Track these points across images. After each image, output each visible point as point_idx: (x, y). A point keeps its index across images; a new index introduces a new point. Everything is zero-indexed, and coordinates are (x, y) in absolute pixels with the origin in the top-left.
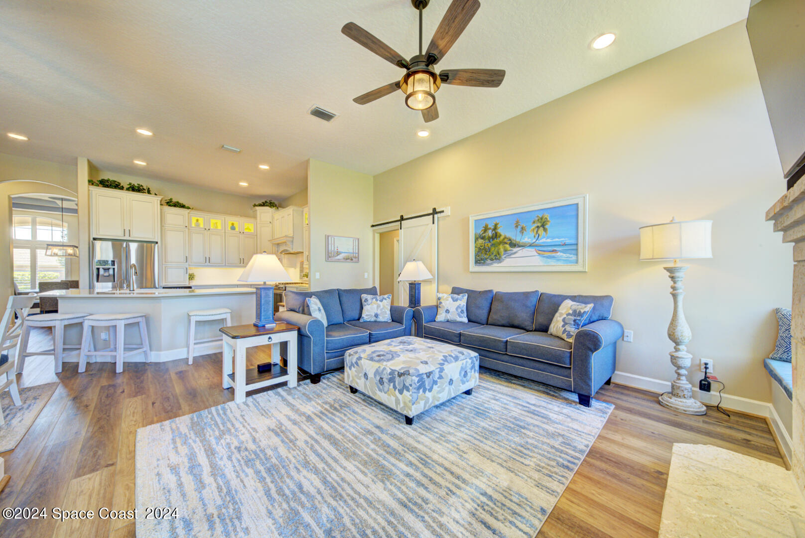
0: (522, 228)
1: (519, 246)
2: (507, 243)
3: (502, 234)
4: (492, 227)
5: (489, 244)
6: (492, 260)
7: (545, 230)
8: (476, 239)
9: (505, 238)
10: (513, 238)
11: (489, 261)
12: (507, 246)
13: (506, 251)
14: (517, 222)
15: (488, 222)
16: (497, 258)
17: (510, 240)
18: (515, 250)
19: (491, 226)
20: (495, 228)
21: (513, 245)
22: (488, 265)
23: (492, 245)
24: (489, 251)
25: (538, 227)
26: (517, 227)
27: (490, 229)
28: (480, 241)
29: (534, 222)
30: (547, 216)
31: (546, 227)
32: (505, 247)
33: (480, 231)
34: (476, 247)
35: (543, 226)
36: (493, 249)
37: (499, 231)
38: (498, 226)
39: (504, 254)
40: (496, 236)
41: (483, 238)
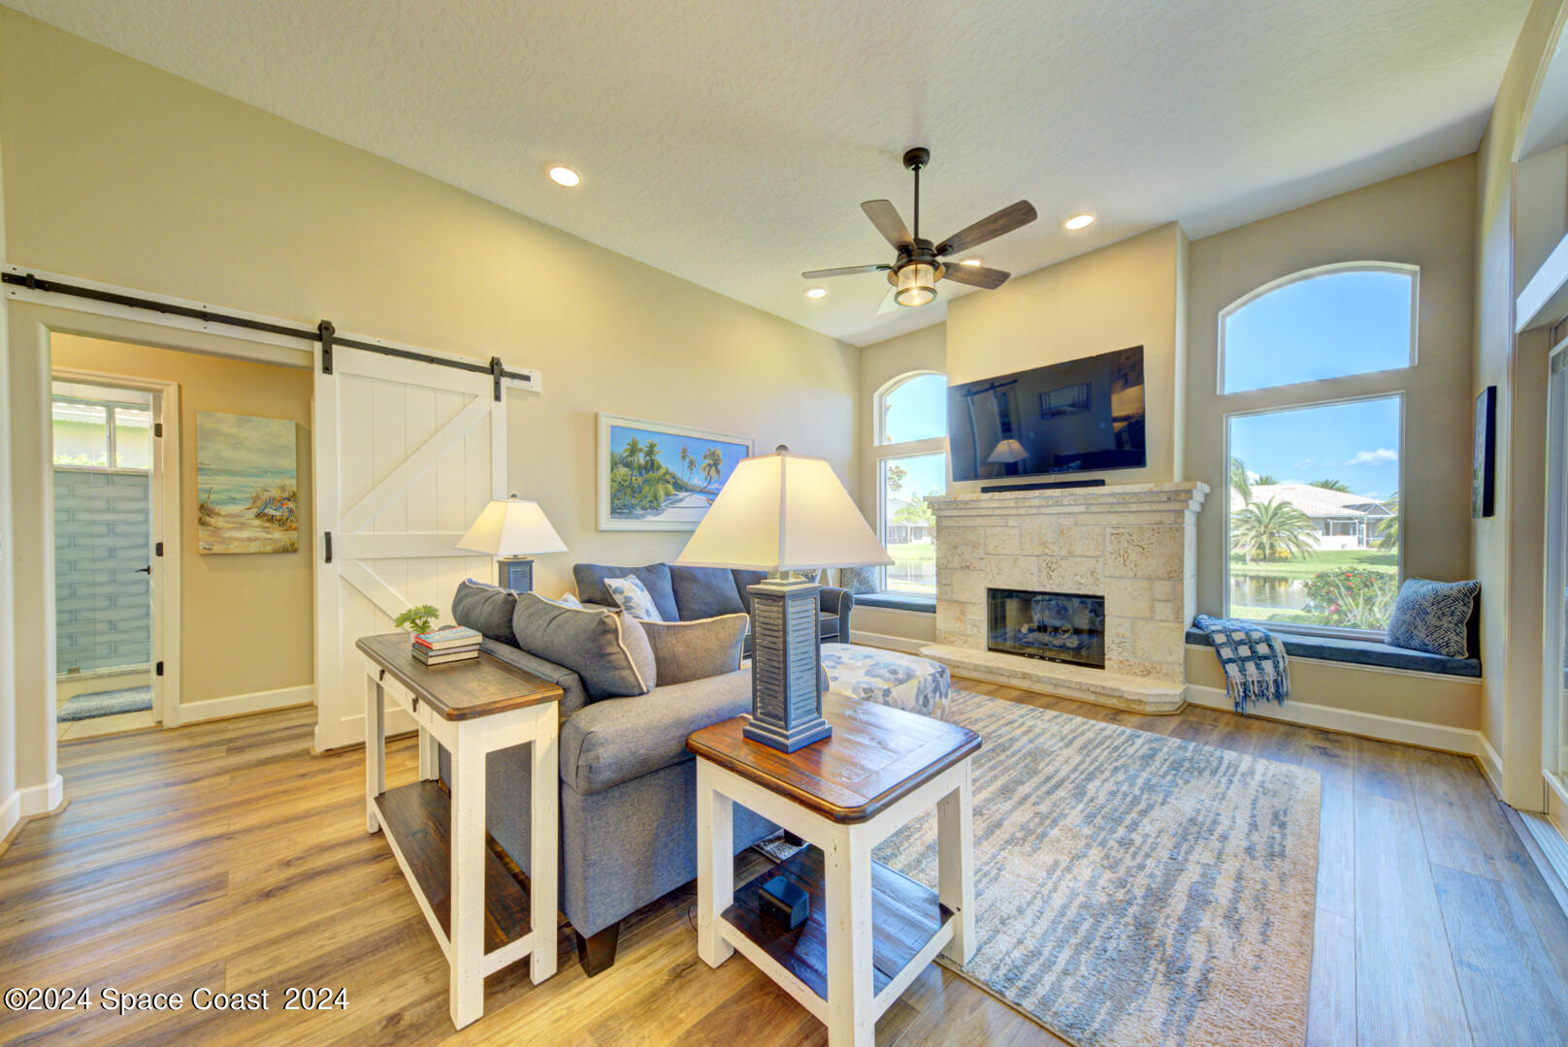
0: (691, 462)
1: (687, 490)
2: (669, 482)
3: (663, 464)
4: (646, 449)
5: (640, 480)
6: (644, 508)
7: (718, 471)
8: (614, 465)
9: (667, 472)
10: (679, 474)
11: (638, 511)
12: (670, 487)
13: (667, 494)
14: (684, 451)
15: (638, 437)
16: (654, 505)
17: (674, 477)
18: (682, 495)
19: (643, 445)
20: (651, 451)
21: (679, 486)
22: (637, 517)
23: (645, 481)
24: (640, 492)
25: (709, 465)
26: (684, 458)
27: (641, 450)
28: (623, 470)
29: (705, 457)
30: (719, 452)
31: (719, 467)
32: (666, 488)
33: (622, 450)
34: (613, 480)
35: (715, 465)
36: (646, 489)
37: (658, 458)
38: (656, 449)
39: (665, 501)
40: (652, 466)
41: (628, 465)
